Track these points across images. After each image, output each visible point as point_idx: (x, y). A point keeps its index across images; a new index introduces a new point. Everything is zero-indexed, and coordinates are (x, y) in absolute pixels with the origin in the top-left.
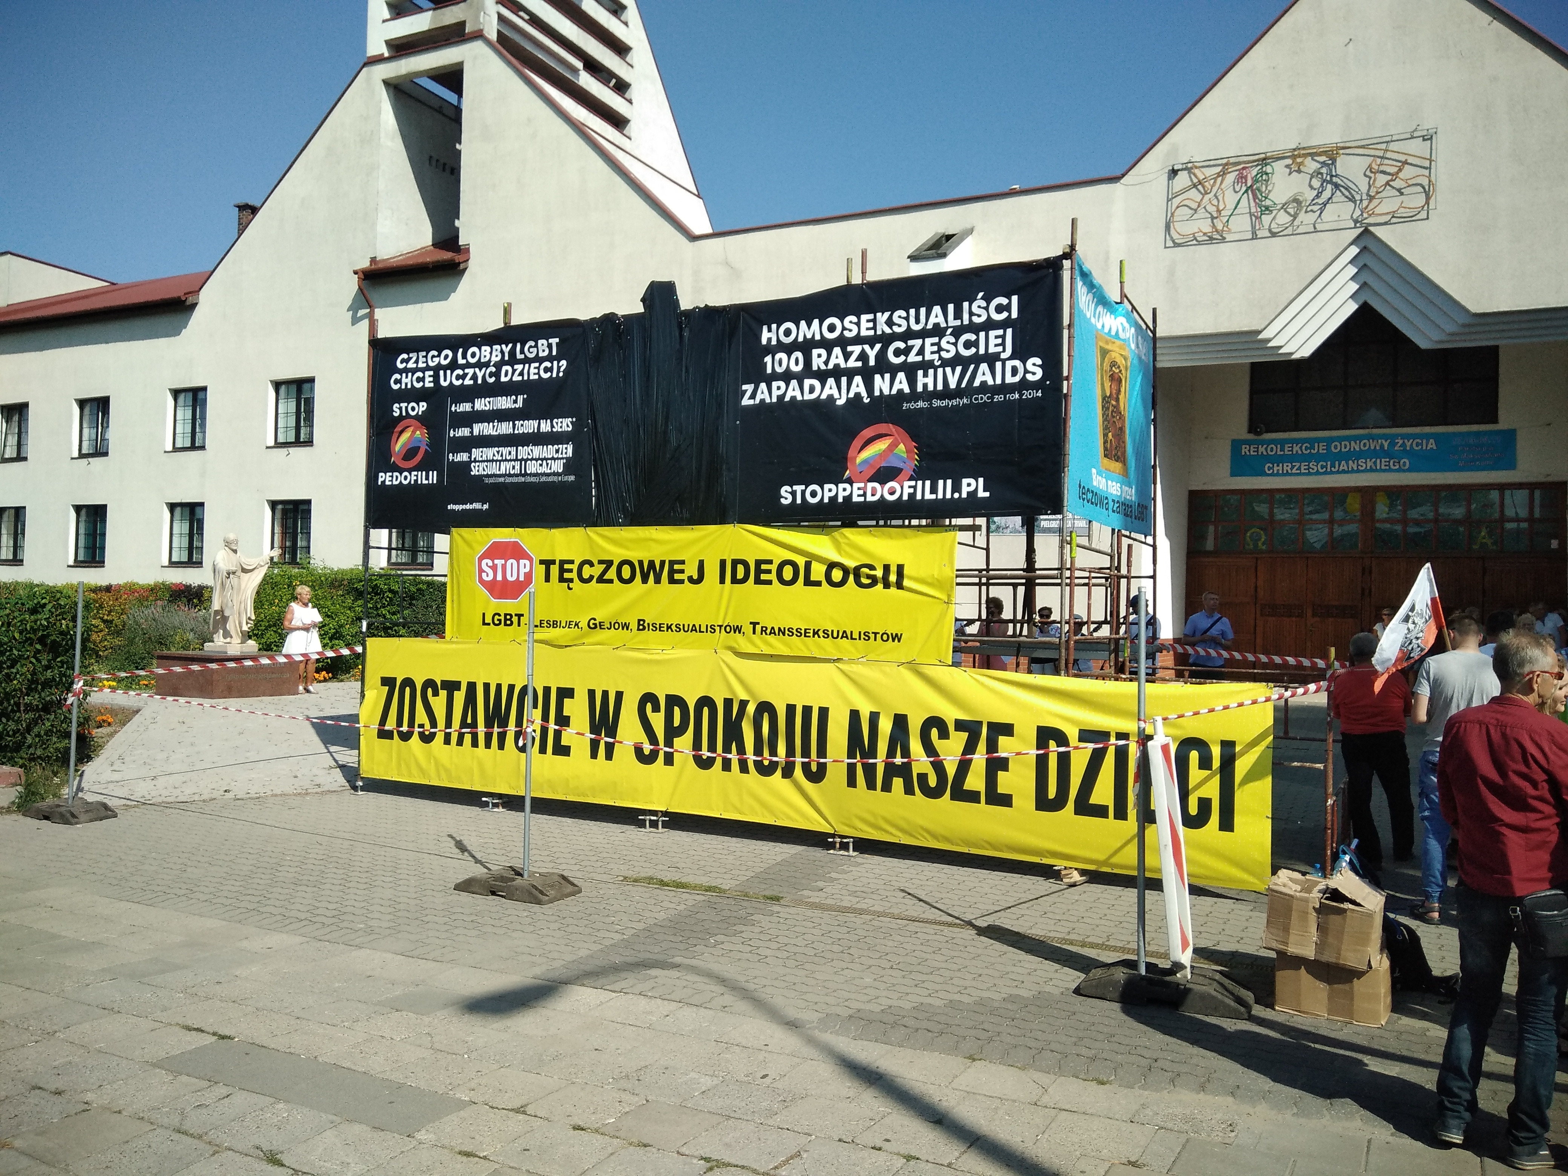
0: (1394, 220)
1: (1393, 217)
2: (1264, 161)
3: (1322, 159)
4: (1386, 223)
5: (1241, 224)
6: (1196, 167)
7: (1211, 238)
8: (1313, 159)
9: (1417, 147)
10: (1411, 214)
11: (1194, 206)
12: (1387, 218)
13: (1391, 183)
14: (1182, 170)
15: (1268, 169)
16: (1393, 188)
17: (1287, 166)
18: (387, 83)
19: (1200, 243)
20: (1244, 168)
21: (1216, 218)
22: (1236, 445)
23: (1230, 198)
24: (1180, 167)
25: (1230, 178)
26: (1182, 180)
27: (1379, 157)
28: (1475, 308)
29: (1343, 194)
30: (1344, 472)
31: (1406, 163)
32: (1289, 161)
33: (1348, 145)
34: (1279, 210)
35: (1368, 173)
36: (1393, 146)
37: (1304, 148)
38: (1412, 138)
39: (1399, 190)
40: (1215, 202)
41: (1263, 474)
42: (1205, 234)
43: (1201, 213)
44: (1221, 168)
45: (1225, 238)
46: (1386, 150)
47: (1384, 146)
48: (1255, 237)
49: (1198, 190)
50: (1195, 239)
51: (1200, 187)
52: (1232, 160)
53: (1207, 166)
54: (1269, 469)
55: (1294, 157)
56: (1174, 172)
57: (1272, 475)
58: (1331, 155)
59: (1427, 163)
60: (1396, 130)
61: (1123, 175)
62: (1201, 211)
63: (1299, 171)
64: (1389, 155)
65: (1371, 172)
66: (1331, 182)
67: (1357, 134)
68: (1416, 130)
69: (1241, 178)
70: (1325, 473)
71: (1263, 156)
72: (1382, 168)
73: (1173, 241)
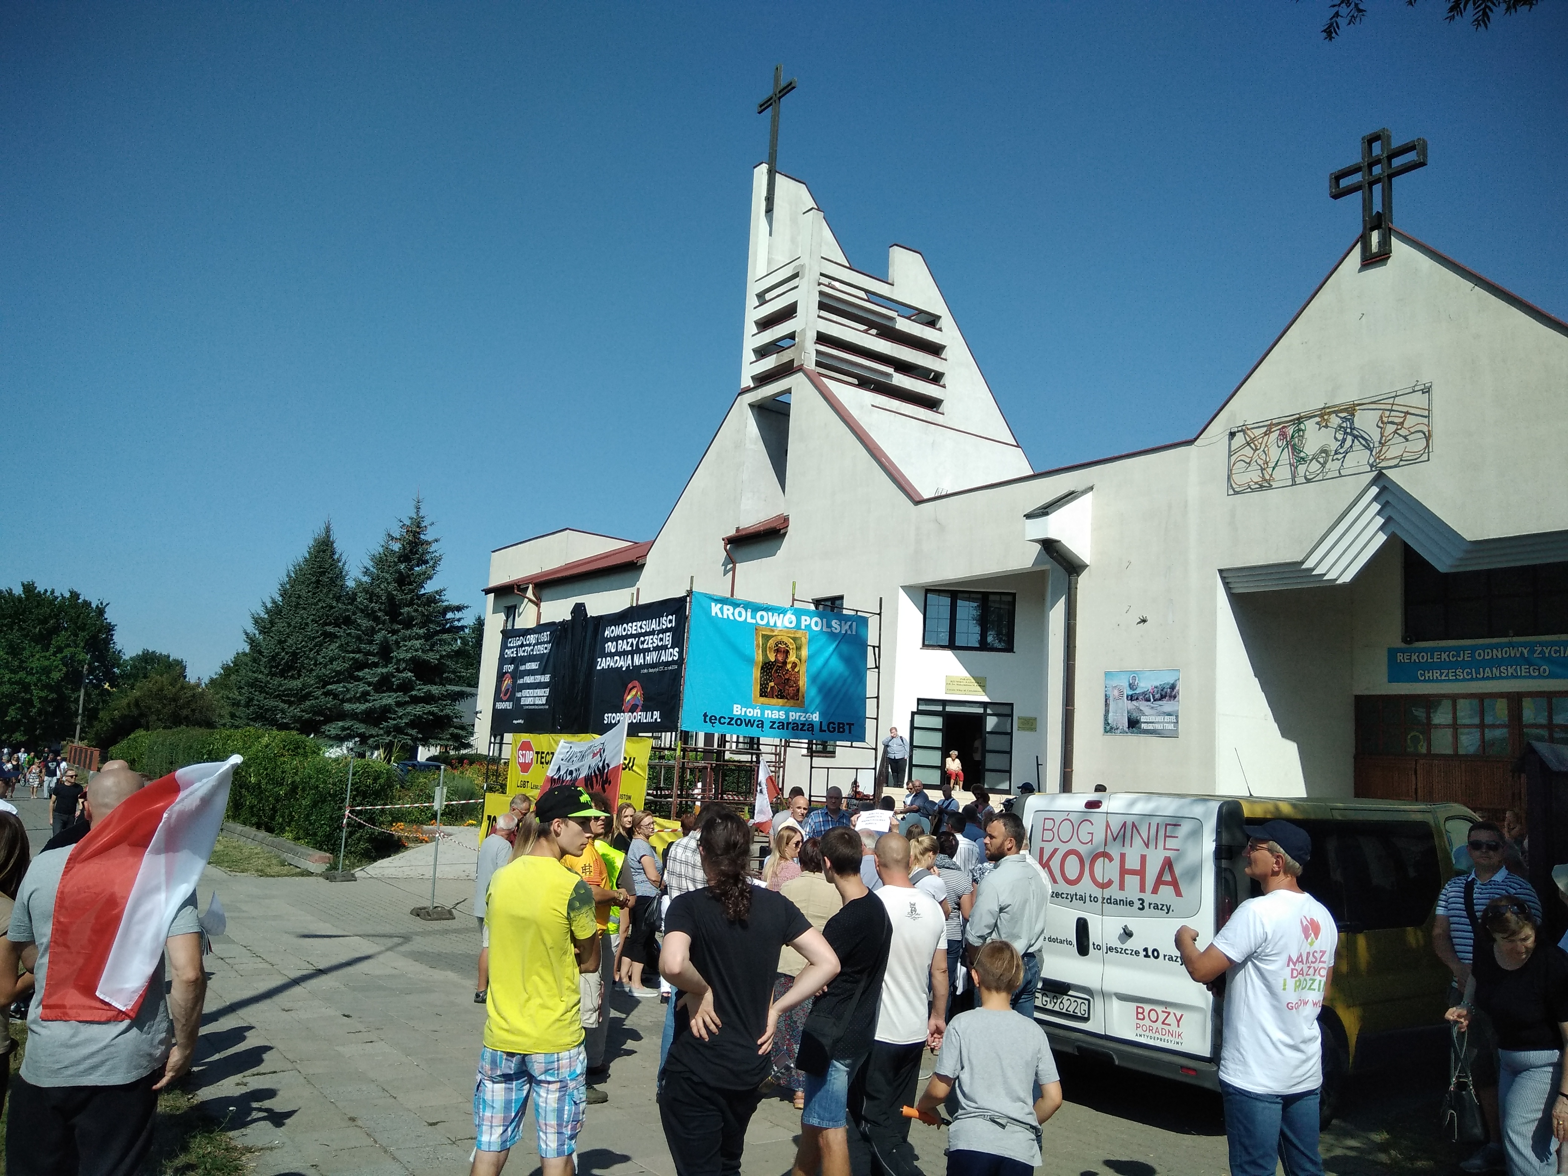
0: (1402, 463)
1: (1401, 460)
2: (1299, 420)
3: (1343, 415)
4: (1395, 466)
5: (1283, 473)
6: (1248, 429)
7: (1261, 486)
8: (1337, 416)
9: (1418, 400)
10: (1415, 457)
11: (1248, 460)
12: (1396, 462)
13: (1398, 431)
14: (1238, 431)
15: (1302, 426)
16: (1400, 435)
17: (1317, 423)
18: (751, 405)
19: (1253, 491)
20: (1284, 427)
21: (1264, 469)
22: (1392, 653)
23: (1274, 453)
24: (1236, 430)
25: (1274, 435)
26: (1239, 439)
27: (1388, 410)
28: (1469, 535)
29: (1361, 444)
30: (1488, 678)
31: (1407, 413)
32: (1318, 419)
33: (1363, 401)
34: (1311, 460)
35: (1380, 424)
36: (1398, 400)
37: (1328, 408)
38: (1414, 391)
39: (1405, 437)
40: (1263, 457)
41: (1417, 680)
42: (1256, 483)
43: (1254, 466)
44: (1265, 429)
45: (1272, 486)
46: (1393, 404)
47: (1391, 401)
48: (1294, 484)
49: (1251, 447)
50: (1250, 487)
51: (1252, 445)
52: (1274, 422)
53: (1257, 428)
54: (1422, 675)
55: (1321, 416)
56: (1232, 435)
57: (1425, 681)
58: (1351, 410)
59: (1426, 413)
60: (1400, 386)
61: (1196, 439)
62: (1253, 463)
63: (1326, 427)
64: (1395, 408)
65: (1382, 424)
66: (1351, 434)
67: (1371, 392)
68: (1416, 385)
69: (1283, 435)
70: (1472, 679)
71: (1298, 416)
72: (1390, 419)
73: (1234, 490)
